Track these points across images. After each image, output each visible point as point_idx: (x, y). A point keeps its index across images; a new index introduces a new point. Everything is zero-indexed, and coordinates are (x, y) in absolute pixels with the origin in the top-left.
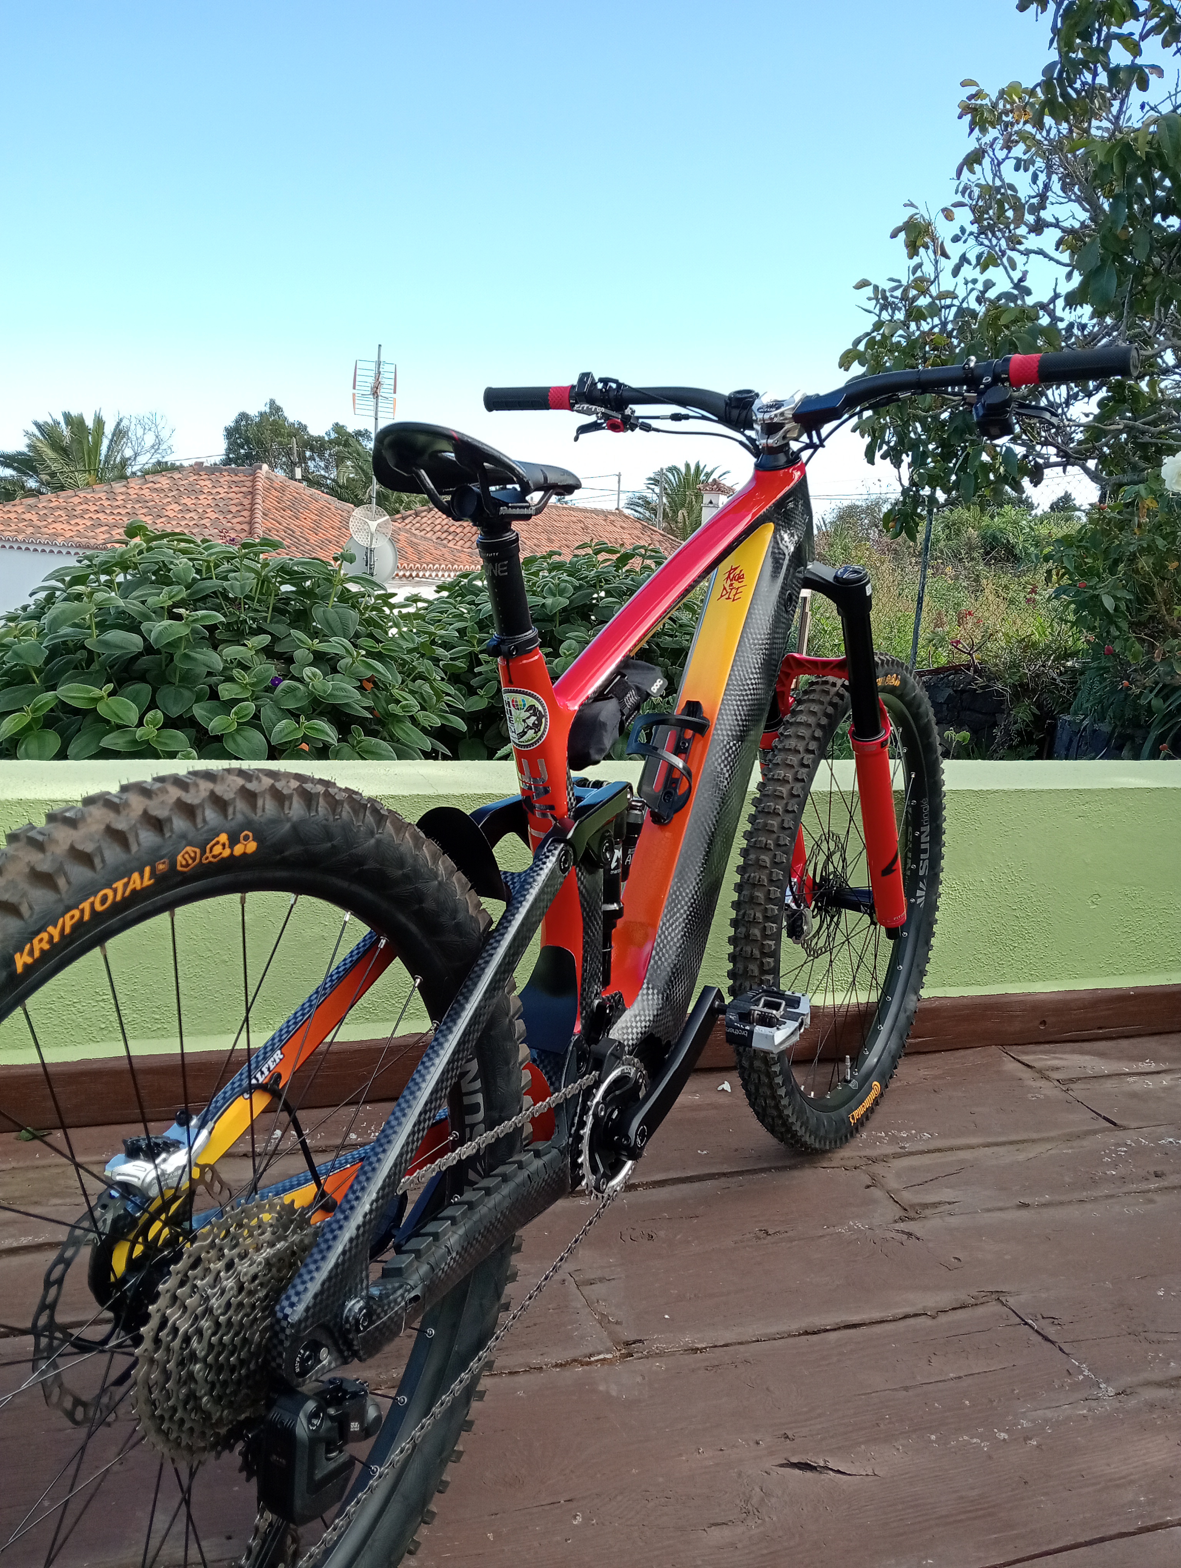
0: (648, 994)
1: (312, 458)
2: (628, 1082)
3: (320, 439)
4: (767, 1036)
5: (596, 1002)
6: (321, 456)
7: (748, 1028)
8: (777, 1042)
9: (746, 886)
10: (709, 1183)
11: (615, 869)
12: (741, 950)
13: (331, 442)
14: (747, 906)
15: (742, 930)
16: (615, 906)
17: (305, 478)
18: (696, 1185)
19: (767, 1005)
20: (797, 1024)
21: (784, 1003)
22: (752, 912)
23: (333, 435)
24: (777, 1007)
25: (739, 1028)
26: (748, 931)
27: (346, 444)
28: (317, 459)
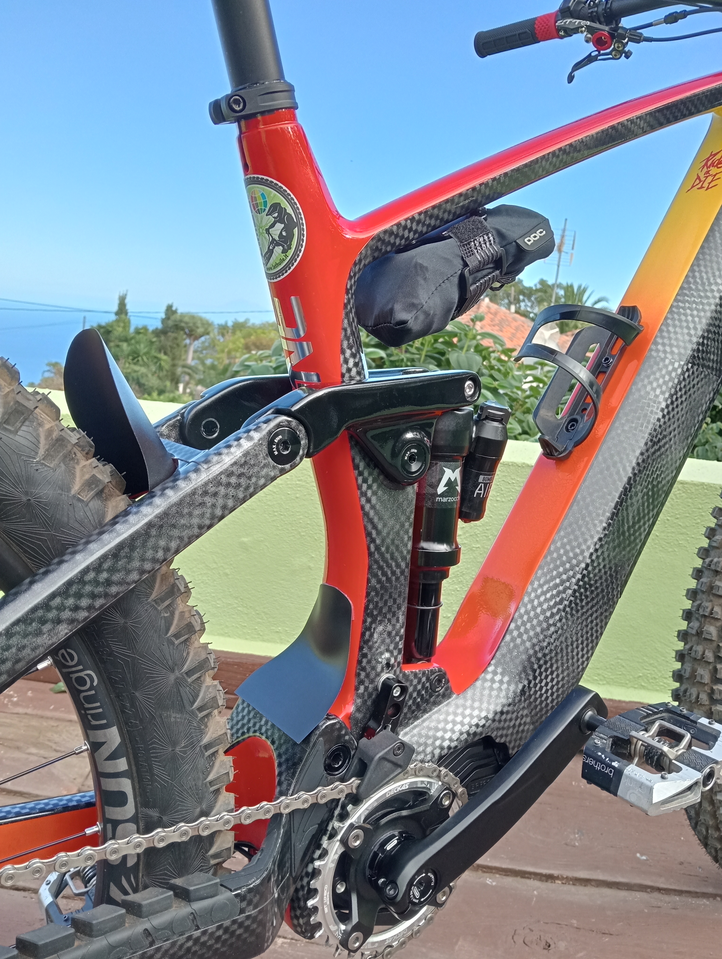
0: (493, 681)
1: (524, 301)
2: (424, 801)
3: (530, 289)
4: (641, 785)
5: (384, 676)
6: (529, 300)
7: (615, 764)
8: (656, 798)
9: (706, 573)
10: (639, 895)
11: (443, 495)
12: (691, 649)
13: (537, 290)
14: (704, 596)
15: (695, 624)
16: (443, 548)
17: (517, 312)
18: (623, 894)
19: (664, 733)
20: (698, 776)
21: (688, 737)
22: (709, 605)
23: (539, 286)
24: (677, 738)
25: (602, 762)
26: (701, 627)
27: (545, 292)
28: (526, 301)
